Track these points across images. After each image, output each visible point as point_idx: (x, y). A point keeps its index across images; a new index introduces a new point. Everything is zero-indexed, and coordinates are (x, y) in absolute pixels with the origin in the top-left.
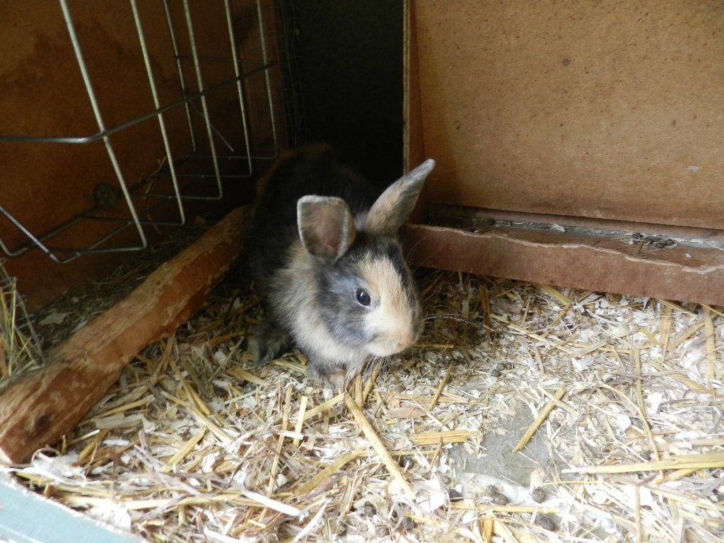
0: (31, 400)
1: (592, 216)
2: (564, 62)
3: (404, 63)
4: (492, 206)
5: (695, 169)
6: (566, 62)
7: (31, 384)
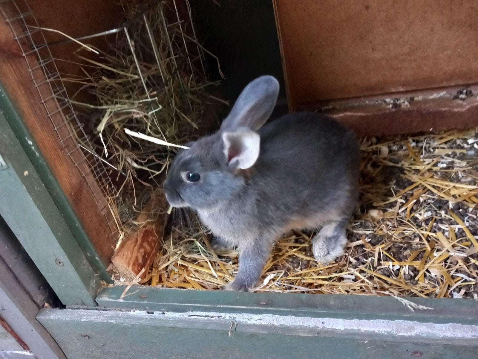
0: (136, 247)
1: (398, 90)
2: (366, 8)
3: (277, 26)
4: (339, 96)
5: (449, 52)
6: (367, 8)
7: (134, 240)
